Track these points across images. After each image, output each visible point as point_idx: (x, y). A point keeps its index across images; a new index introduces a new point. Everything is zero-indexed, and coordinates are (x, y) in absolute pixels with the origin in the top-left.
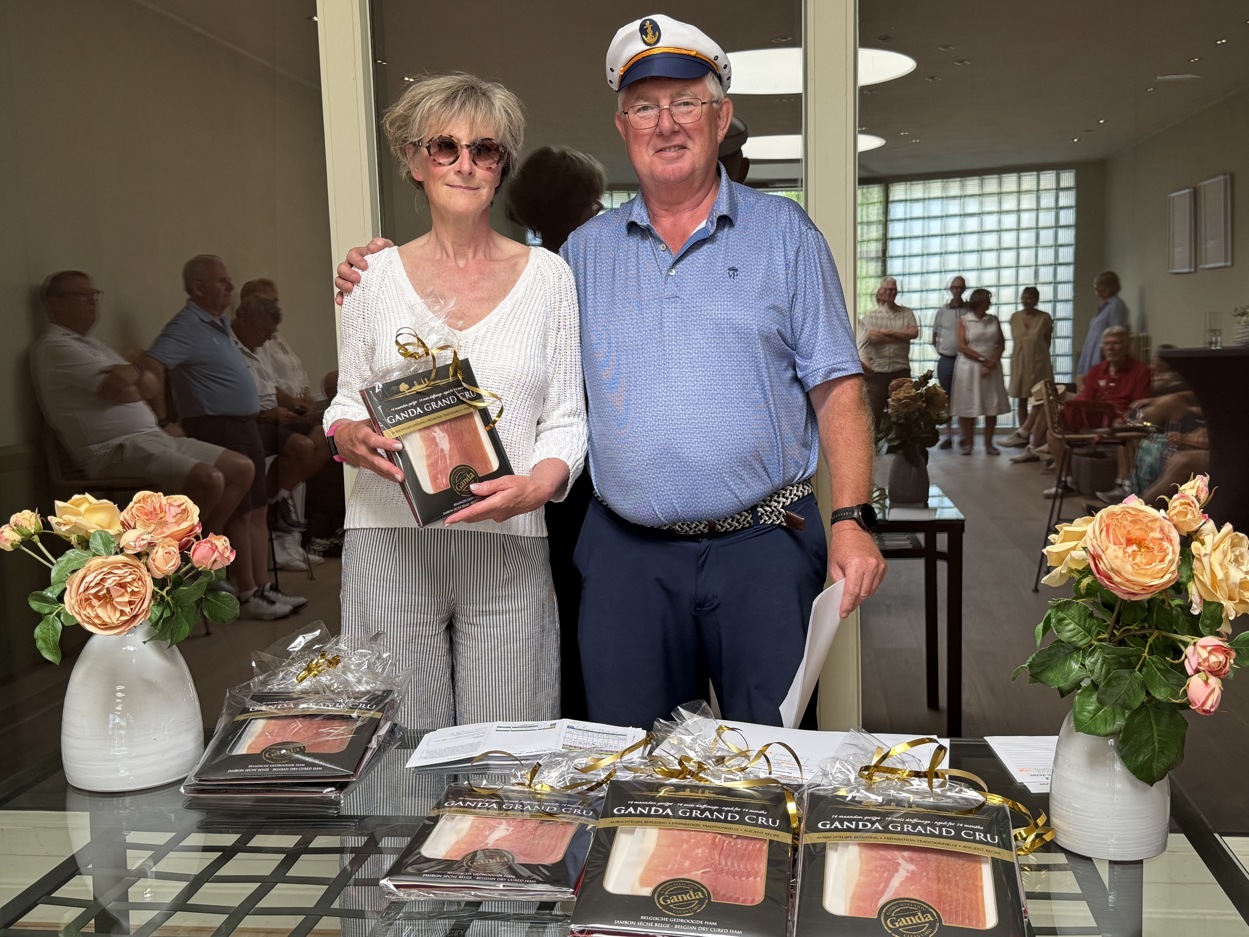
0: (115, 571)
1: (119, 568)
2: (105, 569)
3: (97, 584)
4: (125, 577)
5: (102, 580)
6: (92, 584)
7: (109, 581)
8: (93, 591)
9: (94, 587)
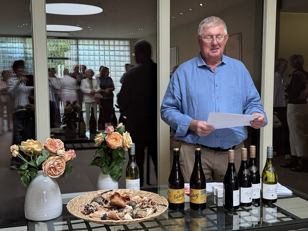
0: (56, 160)
1: (57, 160)
2: (54, 160)
3: (52, 164)
4: (59, 162)
5: (54, 163)
6: (51, 164)
7: (55, 163)
8: (51, 166)
9: (51, 165)
